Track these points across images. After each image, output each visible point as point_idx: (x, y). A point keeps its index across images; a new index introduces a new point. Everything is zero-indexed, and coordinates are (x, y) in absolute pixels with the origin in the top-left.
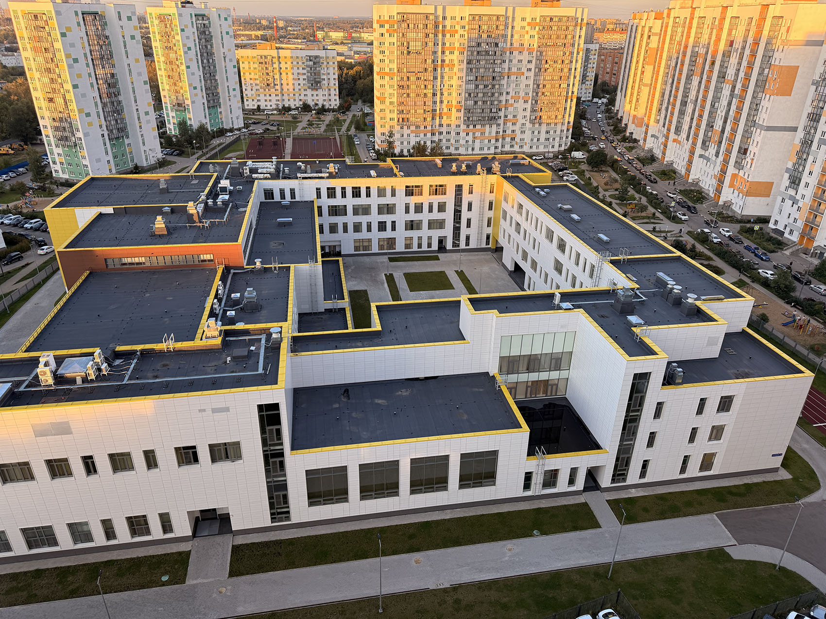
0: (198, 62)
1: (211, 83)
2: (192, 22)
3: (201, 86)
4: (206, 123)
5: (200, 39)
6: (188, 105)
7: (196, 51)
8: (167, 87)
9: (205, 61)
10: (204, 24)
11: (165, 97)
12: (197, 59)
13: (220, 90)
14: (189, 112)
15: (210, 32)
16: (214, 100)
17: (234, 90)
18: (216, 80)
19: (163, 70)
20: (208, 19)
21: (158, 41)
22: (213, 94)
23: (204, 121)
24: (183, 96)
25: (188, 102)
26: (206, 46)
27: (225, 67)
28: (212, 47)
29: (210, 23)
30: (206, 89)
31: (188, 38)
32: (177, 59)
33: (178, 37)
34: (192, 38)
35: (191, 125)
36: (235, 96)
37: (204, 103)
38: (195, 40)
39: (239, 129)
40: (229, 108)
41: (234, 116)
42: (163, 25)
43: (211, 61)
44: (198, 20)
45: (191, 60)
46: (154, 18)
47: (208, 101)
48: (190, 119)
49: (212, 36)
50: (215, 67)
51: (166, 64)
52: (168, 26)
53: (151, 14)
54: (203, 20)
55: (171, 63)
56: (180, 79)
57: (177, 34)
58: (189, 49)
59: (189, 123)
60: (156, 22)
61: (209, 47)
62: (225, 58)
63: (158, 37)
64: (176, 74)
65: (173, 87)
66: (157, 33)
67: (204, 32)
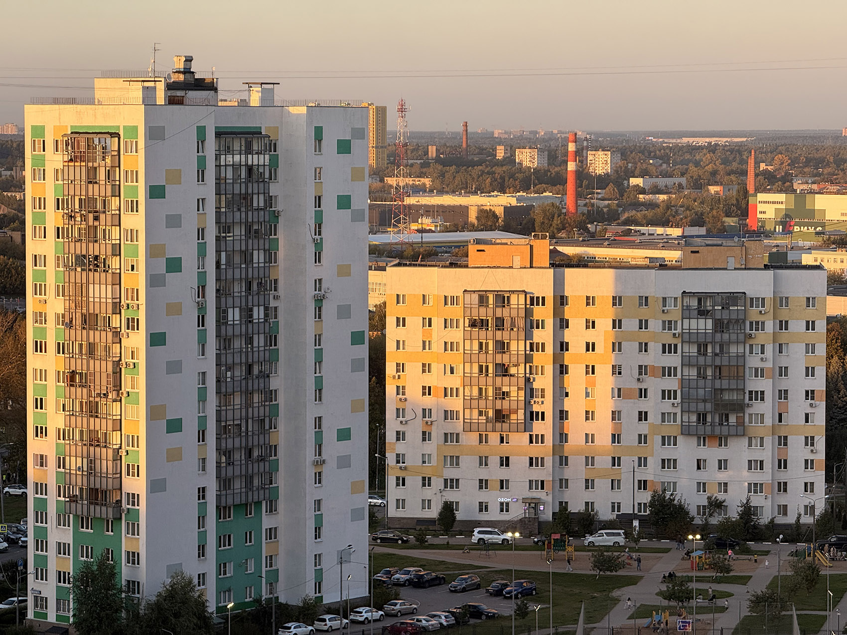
0: (201, 321)
1: (248, 404)
2: (202, 161)
3: (203, 420)
4: (202, 577)
5: (224, 227)
6: (133, 498)
7: (202, 276)
8: (56, 420)
9: (234, 315)
10: (250, 169)
11: (42, 461)
12: (202, 308)
13: (282, 435)
14: (134, 529)
15: (270, 200)
16: (249, 479)
17: (344, 435)
18: (270, 395)
19: (51, 347)
20: (272, 147)
21: (51, 233)
22: (249, 452)
23: (192, 568)
24: (117, 457)
25: (136, 485)
26: (246, 256)
27: (318, 339)
28: (271, 256)
29: (274, 163)
30: (223, 431)
31: (174, 221)
32: (117, 308)
33: (135, 221)
34: (191, 224)
35: (133, 585)
36: (344, 462)
37: (202, 492)
38: (201, 233)
39: (344, 609)
40: (310, 513)
41: (329, 547)
42: (79, 171)
43: (258, 314)
44: (229, 150)
45: (174, 309)
46: (50, 146)
47: (224, 482)
48: (133, 558)
49: (276, 216)
50: (272, 339)
51: (70, 325)
52: (102, 175)
53: (39, 131)
54: (249, 150)
55: (89, 321)
56: (118, 387)
57: (133, 207)
58: (174, 265)
59: (125, 572)
60: (55, 160)
61: (258, 257)
62: (319, 301)
63: (53, 219)
64: (102, 368)
65: (82, 422)
66: (51, 204)
67: (246, 198)
